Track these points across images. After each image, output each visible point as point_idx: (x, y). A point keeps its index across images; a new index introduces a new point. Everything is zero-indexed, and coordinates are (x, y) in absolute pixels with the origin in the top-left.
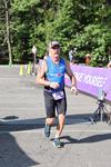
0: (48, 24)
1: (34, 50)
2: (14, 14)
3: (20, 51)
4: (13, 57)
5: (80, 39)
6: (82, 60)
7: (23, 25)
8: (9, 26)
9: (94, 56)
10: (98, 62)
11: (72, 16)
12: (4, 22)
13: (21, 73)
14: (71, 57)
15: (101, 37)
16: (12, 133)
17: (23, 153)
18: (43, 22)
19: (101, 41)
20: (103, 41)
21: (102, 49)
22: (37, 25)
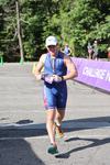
0: (64, 15)
2: (25, 5)
3: (32, 46)
4: (25, 54)
7: (35, 17)
8: (20, 19)
11: (91, 5)
16: (26, 139)
18: (57, 12)
22: (51, 16)
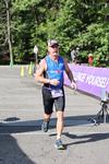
0: (50, 24)
1: (35, 50)
2: (15, 14)
3: (21, 51)
4: (14, 57)
5: (83, 38)
6: (84, 60)
7: (24, 25)
8: (10, 26)
9: (97, 56)
10: (101, 62)
11: (75, 16)
12: (5, 21)
13: (22, 74)
14: (73, 57)
15: (104, 36)
16: (13, 135)
17: (25, 155)
18: (44, 21)
19: (104, 40)
20: (106, 40)
21: (105, 48)
22: (39, 24)
